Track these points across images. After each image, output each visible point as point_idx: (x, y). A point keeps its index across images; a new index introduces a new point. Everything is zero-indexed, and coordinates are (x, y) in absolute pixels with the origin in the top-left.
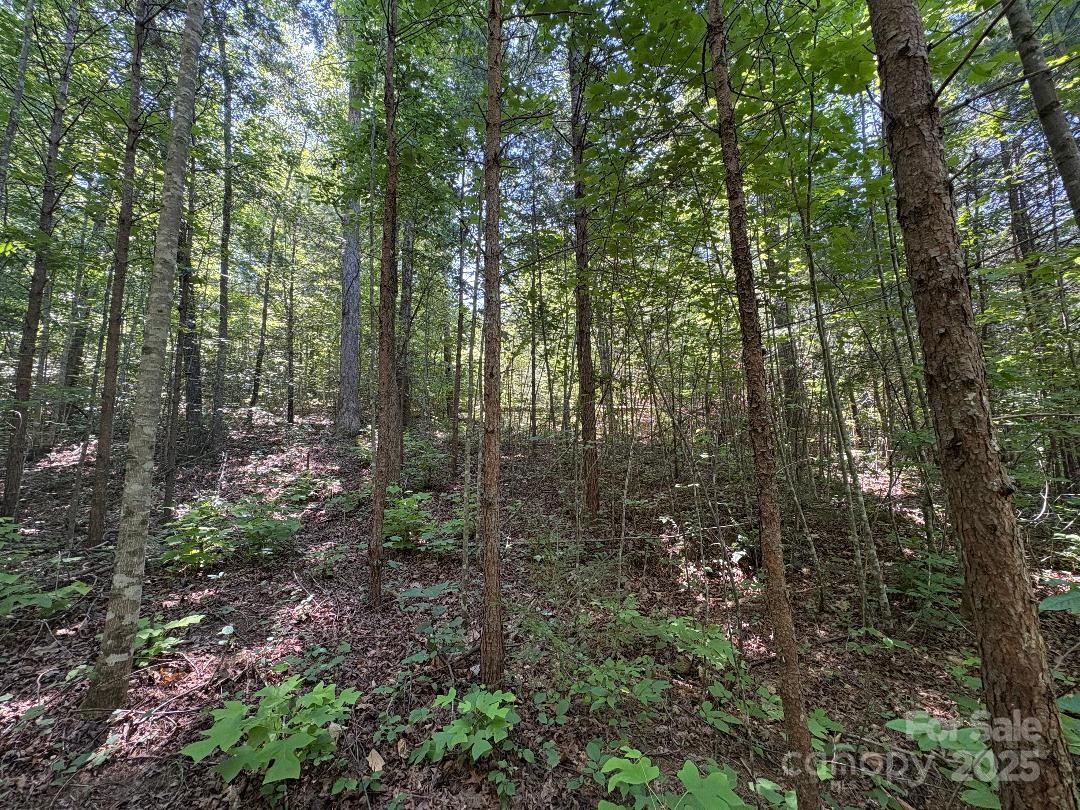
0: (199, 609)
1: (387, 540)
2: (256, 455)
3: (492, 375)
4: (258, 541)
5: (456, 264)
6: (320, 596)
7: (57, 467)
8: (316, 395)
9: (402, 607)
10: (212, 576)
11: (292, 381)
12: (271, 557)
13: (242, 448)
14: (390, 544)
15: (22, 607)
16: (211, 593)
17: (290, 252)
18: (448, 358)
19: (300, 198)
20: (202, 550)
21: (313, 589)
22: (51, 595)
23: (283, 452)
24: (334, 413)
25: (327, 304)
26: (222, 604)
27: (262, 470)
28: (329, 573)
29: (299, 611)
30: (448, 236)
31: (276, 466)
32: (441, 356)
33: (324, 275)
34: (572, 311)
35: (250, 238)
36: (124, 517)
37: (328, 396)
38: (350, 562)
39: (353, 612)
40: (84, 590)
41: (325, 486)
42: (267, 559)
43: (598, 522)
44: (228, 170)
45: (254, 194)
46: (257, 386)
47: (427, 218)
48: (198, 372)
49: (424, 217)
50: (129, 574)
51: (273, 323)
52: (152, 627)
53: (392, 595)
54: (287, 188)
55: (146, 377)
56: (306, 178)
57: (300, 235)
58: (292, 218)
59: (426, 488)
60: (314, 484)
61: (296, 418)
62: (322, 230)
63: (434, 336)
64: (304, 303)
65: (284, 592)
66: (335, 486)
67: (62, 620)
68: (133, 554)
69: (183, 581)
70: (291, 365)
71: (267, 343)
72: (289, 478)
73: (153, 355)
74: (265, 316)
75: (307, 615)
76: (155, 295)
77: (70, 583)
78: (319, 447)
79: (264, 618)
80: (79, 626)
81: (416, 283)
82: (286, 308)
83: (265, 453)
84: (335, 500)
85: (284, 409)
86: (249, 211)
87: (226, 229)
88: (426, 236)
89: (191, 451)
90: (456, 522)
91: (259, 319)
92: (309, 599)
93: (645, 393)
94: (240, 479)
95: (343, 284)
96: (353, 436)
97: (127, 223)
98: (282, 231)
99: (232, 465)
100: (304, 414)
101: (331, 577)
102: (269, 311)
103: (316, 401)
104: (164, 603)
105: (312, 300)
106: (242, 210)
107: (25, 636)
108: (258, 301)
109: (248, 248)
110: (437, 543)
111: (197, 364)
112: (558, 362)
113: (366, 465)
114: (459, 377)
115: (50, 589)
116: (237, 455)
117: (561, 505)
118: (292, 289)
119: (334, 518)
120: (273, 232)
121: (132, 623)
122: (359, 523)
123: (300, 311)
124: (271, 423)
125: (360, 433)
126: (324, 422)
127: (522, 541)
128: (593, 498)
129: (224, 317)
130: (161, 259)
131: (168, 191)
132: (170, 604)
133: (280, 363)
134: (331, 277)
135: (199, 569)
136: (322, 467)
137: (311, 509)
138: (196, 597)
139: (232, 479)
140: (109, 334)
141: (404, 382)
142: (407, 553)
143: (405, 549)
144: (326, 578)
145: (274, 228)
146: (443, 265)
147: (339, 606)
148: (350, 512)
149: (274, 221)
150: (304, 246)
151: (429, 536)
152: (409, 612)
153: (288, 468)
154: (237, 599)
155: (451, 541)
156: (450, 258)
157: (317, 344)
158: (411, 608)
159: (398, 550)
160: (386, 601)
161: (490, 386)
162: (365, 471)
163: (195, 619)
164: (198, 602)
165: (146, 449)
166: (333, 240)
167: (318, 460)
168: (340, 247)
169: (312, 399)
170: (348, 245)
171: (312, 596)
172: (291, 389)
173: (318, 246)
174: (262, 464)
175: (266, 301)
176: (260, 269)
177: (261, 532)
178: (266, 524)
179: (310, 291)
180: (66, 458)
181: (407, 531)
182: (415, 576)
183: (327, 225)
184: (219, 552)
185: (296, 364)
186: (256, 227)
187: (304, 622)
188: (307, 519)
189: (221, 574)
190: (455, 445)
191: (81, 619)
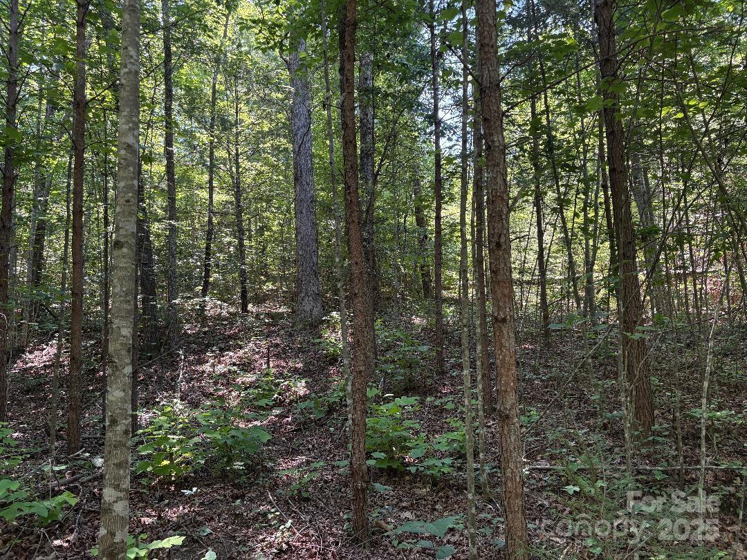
0: (177, 528)
1: (369, 456)
2: (212, 352)
3: (498, 245)
4: (227, 453)
5: (425, 97)
6: (298, 522)
7: (31, 368)
8: (269, 278)
9: (395, 543)
10: (187, 492)
11: (244, 264)
12: (242, 473)
13: (199, 344)
14: (371, 462)
15: (23, 513)
16: (186, 511)
17: (233, 111)
18: (421, 222)
19: (240, 46)
20: (172, 460)
21: (290, 512)
22: (46, 503)
23: (241, 348)
24: (292, 298)
25: (275, 168)
26: (200, 524)
27: (221, 369)
28: (305, 495)
29: (278, 537)
30: (415, 63)
31: (234, 364)
32: (411, 219)
33: (271, 132)
34: (592, 141)
35: (192, 101)
36: (109, 425)
37: (283, 278)
38: (326, 482)
39: (337, 544)
40: (73, 501)
41: (288, 388)
42: (237, 474)
43: (655, 442)
44: (167, 28)
45: (194, 50)
46: (207, 272)
47: (388, 45)
48: (151, 260)
49: (384, 44)
50: (117, 487)
51: (220, 197)
52: (137, 546)
53: (380, 526)
54: (225, 36)
55: (120, 274)
56: (250, 23)
57: (242, 89)
58: (234, 72)
59: (408, 390)
60: (277, 385)
61: (250, 307)
62: (266, 81)
63: (402, 194)
64: (251, 170)
65: (259, 513)
66: (301, 388)
67: (56, 530)
68: (119, 466)
69: (157, 495)
70: (241, 244)
71: (215, 220)
72: (250, 378)
73: (125, 250)
74: (211, 189)
75: (287, 543)
76: (122, 184)
77: (60, 493)
78: (278, 341)
79: (243, 542)
80: (70, 538)
81: (378, 129)
82: (232, 177)
83: (222, 350)
84: (302, 405)
85: (237, 297)
86: (188, 72)
87: (169, 94)
88: (388, 68)
89: (150, 349)
90: (452, 436)
91: (204, 194)
92: (288, 524)
93: (716, 251)
94: (199, 380)
95: (292, 142)
96: (315, 326)
97: (80, 105)
98: (223, 88)
99: (191, 364)
100: (259, 300)
101: (307, 500)
102: (215, 183)
103: (270, 286)
104: (143, 519)
105: (259, 165)
106: (182, 71)
107: (28, 545)
108: (202, 173)
109: (190, 114)
110: (430, 462)
111: (149, 251)
112: (576, 215)
113: (333, 360)
114: (439, 244)
115: (44, 497)
116: (194, 353)
117: (594, 415)
118: (237, 155)
119: (302, 427)
120: (214, 92)
121: (123, 541)
122: (332, 435)
123: (248, 179)
124: (224, 313)
125: (322, 322)
126: (281, 310)
127: (544, 464)
128: (645, 407)
129: (171, 195)
130: (125, 143)
131: (126, 67)
132: (147, 521)
133: (230, 243)
134: (278, 135)
135: (171, 483)
136: (284, 364)
137: (276, 416)
138: (172, 514)
139: (192, 379)
140: (74, 227)
141: (371, 256)
142: (394, 473)
143: (390, 469)
144: (302, 499)
145: (214, 84)
146: (408, 102)
147: (322, 536)
148: (319, 420)
149: (215, 79)
150: (248, 102)
151: (419, 453)
152: (404, 551)
153: (246, 366)
154: (212, 519)
155: (448, 461)
156: (419, 92)
157: (267, 217)
158: (405, 545)
159: (381, 470)
160: (373, 533)
161: (497, 259)
162: (332, 370)
163: (177, 540)
164: (175, 519)
165: (124, 352)
166: (278, 90)
167: (278, 356)
168: (286, 98)
169: (265, 282)
170: (296, 94)
171: (290, 521)
172: (243, 273)
173: (263, 100)
174: (219, 362)
175: (211, 173)
176: (204, 137)
177: (229, 442)
178: (233, 433)
179: (255, 155)
180: (39, 358)
181: (390, 446)
182: (404, 504)
183: (273, 74)
184: (188, 463)
185: (246, 242)
186: (196, 88)
187: (285, 552)
188: (274, 428)
189: (195, 489)
190: (439, 334)
191: (72, 531)
